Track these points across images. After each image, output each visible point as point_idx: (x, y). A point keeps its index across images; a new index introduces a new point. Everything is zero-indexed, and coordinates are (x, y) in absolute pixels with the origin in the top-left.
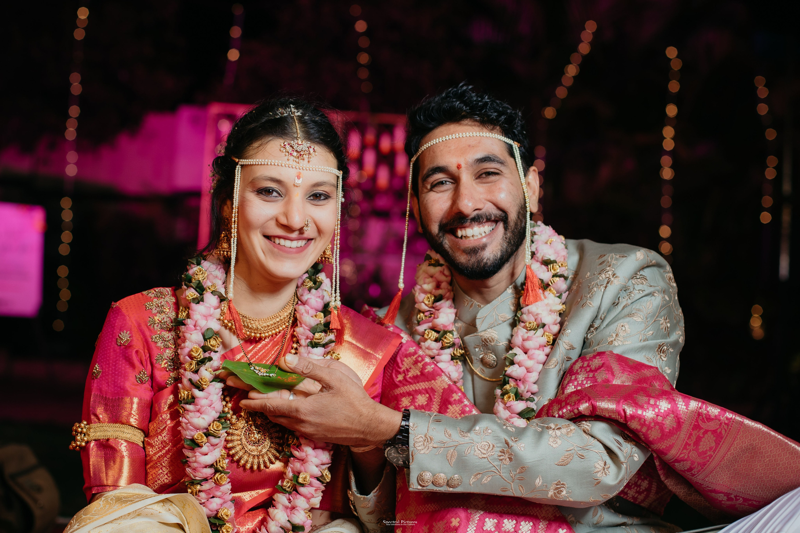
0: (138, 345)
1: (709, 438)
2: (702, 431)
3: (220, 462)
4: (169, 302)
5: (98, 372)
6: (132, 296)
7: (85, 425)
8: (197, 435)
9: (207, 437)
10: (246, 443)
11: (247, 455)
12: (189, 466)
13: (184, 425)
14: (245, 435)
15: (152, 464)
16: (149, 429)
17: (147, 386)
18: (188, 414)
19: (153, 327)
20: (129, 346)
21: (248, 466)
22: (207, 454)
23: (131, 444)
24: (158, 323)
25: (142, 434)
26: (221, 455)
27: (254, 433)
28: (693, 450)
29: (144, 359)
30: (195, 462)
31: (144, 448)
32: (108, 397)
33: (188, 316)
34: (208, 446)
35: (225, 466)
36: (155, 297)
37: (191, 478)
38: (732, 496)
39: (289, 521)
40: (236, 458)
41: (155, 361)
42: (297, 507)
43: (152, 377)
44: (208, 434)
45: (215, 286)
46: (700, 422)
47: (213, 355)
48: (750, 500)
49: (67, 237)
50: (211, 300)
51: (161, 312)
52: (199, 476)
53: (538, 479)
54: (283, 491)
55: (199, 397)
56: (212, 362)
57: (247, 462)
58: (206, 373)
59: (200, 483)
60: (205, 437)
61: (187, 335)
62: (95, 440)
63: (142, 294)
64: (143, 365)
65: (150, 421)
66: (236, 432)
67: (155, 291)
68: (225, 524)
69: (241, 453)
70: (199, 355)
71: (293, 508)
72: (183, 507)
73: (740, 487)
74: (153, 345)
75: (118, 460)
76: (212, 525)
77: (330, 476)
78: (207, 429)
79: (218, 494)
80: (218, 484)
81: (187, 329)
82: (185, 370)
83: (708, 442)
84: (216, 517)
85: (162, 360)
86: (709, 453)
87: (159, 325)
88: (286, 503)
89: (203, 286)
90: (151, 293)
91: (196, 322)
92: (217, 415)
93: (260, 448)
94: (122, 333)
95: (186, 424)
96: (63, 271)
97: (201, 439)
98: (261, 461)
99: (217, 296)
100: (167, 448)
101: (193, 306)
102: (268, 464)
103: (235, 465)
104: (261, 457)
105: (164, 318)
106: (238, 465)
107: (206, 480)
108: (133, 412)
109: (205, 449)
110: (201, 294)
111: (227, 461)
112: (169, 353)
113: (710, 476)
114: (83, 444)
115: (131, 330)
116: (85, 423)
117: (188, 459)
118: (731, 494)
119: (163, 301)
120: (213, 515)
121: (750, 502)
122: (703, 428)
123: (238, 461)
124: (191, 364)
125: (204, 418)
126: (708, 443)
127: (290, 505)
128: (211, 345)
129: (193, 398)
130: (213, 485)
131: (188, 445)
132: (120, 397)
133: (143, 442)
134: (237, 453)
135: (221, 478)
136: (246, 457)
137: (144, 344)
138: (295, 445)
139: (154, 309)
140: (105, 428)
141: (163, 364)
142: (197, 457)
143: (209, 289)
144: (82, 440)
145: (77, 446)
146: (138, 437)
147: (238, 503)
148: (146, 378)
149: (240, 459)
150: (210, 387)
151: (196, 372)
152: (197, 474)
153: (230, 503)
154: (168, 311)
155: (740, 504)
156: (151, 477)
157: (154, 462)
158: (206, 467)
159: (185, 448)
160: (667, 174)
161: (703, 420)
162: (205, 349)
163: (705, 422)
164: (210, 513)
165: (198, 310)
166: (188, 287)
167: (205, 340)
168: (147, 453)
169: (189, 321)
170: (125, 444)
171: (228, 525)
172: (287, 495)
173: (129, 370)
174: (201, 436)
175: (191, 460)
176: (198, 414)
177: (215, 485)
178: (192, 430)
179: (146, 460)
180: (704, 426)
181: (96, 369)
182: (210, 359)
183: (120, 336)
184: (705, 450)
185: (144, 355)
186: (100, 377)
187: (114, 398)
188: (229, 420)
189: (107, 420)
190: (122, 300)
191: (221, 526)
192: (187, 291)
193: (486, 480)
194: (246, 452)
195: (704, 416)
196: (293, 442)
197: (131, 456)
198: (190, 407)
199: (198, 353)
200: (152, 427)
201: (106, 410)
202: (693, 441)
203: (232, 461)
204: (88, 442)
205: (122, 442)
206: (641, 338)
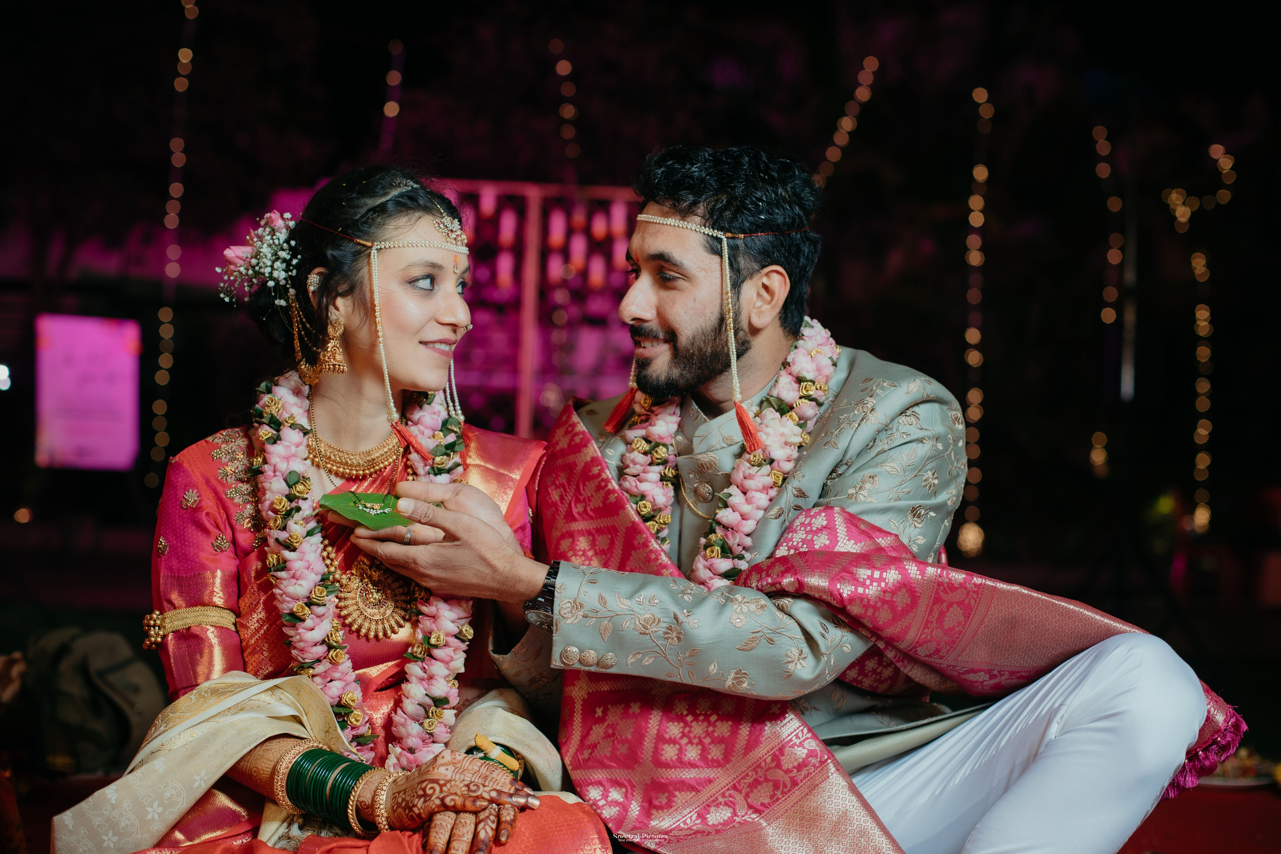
0: (209, 504)
1: (955, 612)
2: (945, 604)
3: (332, 635)
4: (241, 445)
5: (165, 547)
6: (194, 446)
7: (157, 615)
8: (295, 606)
9: (309, 607)
10: (364, 606)
11: (369, 621)
12: (295, 648)
13: (279, 597)
14: (361, 596)
15: (249, 650)
16: (239, 607)
17: (229, 553)
18: (282, 583)
19: (226, 480)
20: (198, 509)
21: (372, 634)
22: (313, 629)
23: (220, 629)
24: (232, 474)
25: (232, 614)
26: (333, 627)
27: (372, 593)
28: (936, 628)
29: (219, 521)
30: (301, 641)
31: (237, 632)
32: (181, 575)
33: (265, 461)
34: (312, 619)
35: (340, 639)
36: (223, 442)
37: (299, 662)
38: (995, 672)
39: (426, 695)
40: (355, 627)
41: (234, 522)
42: (434, 675)
43: (234, 542)
44: (310, 604)
45: (294, 418)
46: (941, 593)
47: (301, 503)
48: (1018, 672)
49: (166, 360)
50: (291, 436)
51: (233, 460)
52: (309, 658)
53: (713, 666)
54: (415, 659)
55: (292, 559)
56: (301, 512)
57: (369, 630)
58: (297, 527)
59: (311, 667)
60: (307, 608)
61: (267, 485)
62: (173, 632)
63: (206, 442)
64: (220, 529)
65: (240, 596)
66: (349, 595)
67: (222, 435)
68: (353, 712)
69: (360, 621)
70: (284, 507)
71: (431, 678)
72: (298, 695)
73: (1003, 660)
74: (229, 504)
75: (206, 651)
76: (337, 715)
77: (472, 631)
78: (309, 598)
79: (337, 675)
80: (334, 663)
81: (265, 478)
82: (270, 529)
83: (954, 616)
84: (339, 705)
85: (244, 519)
86: (957, 629)
87: (234, 477)
88: (421, 673)
89: (277, 420)
90: (217, 438)
91: (275, 466)
92: (319, 578)
93: (382, 610)
94: (187, 493)
95: (281, 595)
96: (160, 407)
97: (302, 611)
98: (387, 626)
99: (297, 430)
100: (265, 627)
101: (270, 447)
102: (396, 628)
103: (354, 636)
104: (385, 621)
105: (237, 468)
106: (359, 636)
107: (319, 660)
108: (215, 589)
109: (309, 623)
110: (278, 431)
111: (341, 633)
112: (249, 509)
113: (964, 654)
114: (159, 639)
115: (197, 488)
116: (158, 613)
117: (291, 639)
118: (994, 670)
119: (233, 446)
120: (336, 703)
121: (1019, 675)
122: (945, 601)
123: (358, 631)
124: (276, 520)
125: (301, 585)
126: (955, 618)
127: (425, 676)
128: (298, 492)
129: (285, 561)
130: (328, 665)
131: (287, 621)
132: (197, 573)
133: (235, 624)
134: (354, 621)
135: (336, 656)
136: (366, 625)
137: (217, 503)
138: (421, 599)
139: (224, 458)
140: (183, 615)
141: (245, 523)
142: (302, 634)
143: (287, 422)
144: (158, 635)
145: (152, 643)
146: (228, 619)
147: (363, 682)
148: (226, 545)
149: (360, 627)
150: (303, 544)
151: (284, 528)
152: (305, 656)
153: (354, 685)
154: (242, 456)
155: (1006, 679)
156: (251, 667)
157: (252, 647)
158: (315, 645)
159: (285, 626)
160: (975, 258)
161: (945, 591)
162: (291, 498)
163: (947, 593)
164: (332, 700)
165: (276, 451)
166: (261, 424)
167: (290, 487)
168: (242, 638)
169: (266, 467)
170: (212, 629)
171: (355, 712)
172: (420, 663)
173: (201, 537)
174: (302, 607)
175: (294, 639)
176: (294, 581)
177: (331, 666)
178: (288, 602)
179: (241, 646)
180: (948, 598)
181: (161, 544)
182: (298, 509)
183: (185, 496)
184: (952, 626)
185: (219, 517)
186: (168, 553)
187: (188, 575)
188: (339, 581)
189: (184, 605)
190: (181, 453)
191: (347, 715)
192: (259, 430)
193: (648, 661)
194: (366, 617)
195: (946, 585)
196: (420, 595)
197: (222, 643)
198: (282, 574)
199: (283, 505)
200: (244, 604)
201: (181, 594)
202: (935, 618)
203: (351, 632)
204: (164, 637)
205: (208, 627)
206: (890, 496)
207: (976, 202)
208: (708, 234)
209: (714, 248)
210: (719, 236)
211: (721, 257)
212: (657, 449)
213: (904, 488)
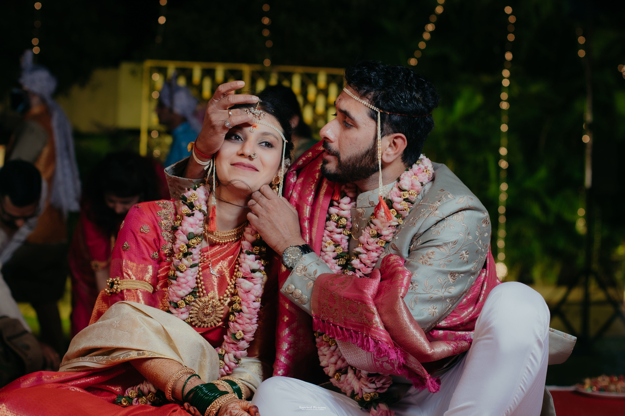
4: (172, 212)
5: (128, 247)
7: (119, 279)
18: (173, 287)
19: (161, 226)
22: (184, 313)
33: (181, 225)
34: (185, 308)
36: (163, 206)
41: (161, 249)
45: (201, 206)
47: (193, 250)
50: (198, 215)
51: (166, 219)
55: (180, 276)
58: (186, 262)
61: (178, 236)
62: (127, 289)
63: (155, 203)
67: (164, 202)
70: (184, 250)
82: (175, 258)
87: (165, 227)
89: (193, 205)
90: (161, 204)
91: (184, 228)
92: (192, 290)
95: (172, 292)
97: (182, 304)
99: (202, 213)
101: (186, 218)
105: (167, 223)
110: (192, 210)
112: (169, 245)
115: (149, 225)
119: (168, 211)
124: (179, 255)
125: (182, 292)
128: (193, 243)
129: (177, 277)
139: (162, 216)
141: (166, 251)
143: (198, 207)
148: (157, 258)
150: (187, 270)
151: (181, 260)
154: (170, 218)
160: (505, 106)
162: (189, 246)
165: (189, 221)
166: (184, 204)
167: (189, 239)
174: (183, 302)
176: (179, 287)
178: (175, 297)
181: (126, 245)
182: (191, 254)
183: (143, 227)
192: (183, 207)
198: (174, 282)
199: (184, 248)
204: (122, 290)
206: (441, 263)
207: (506, 73)
208: (371, 108)
209: (373, 116)
210: (377, 110)
211: (377, 122)
212: (341, 220)
213: (449, 259)
